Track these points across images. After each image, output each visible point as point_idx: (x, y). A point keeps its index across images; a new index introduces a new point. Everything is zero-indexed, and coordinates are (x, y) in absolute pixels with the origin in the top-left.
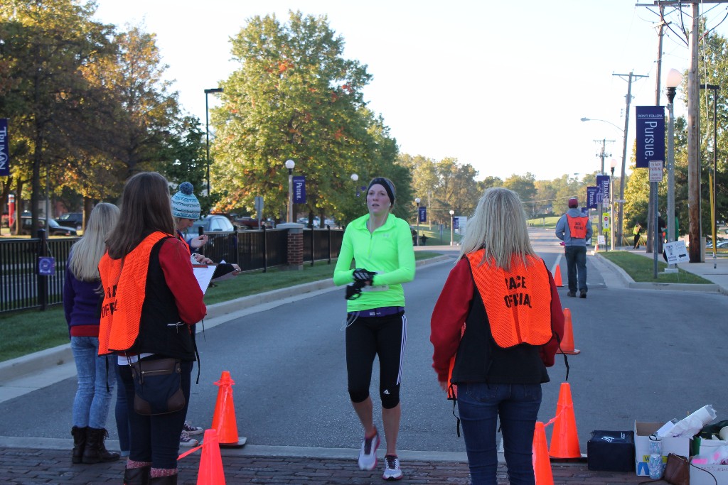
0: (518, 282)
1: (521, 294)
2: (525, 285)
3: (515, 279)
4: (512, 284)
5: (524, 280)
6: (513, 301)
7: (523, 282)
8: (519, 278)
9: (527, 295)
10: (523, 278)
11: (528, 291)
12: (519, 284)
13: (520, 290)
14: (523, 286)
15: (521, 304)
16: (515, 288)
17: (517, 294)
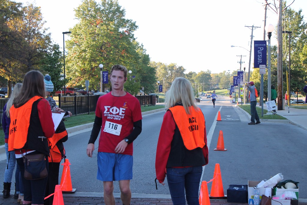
0: (193, 120)
1: (195, 125)
2: (196, 121)
3: (191, 119)
4: (190, 121)
6: (192, 129)
7: (195, 120)
8: (193, 118)
9: (197, 126)
10: (195, 118)
11: (196, 124)
12: (194, 121)
13: (194, 124)
15: (195, 130)
16: (192, 123)
17: (193, 126)
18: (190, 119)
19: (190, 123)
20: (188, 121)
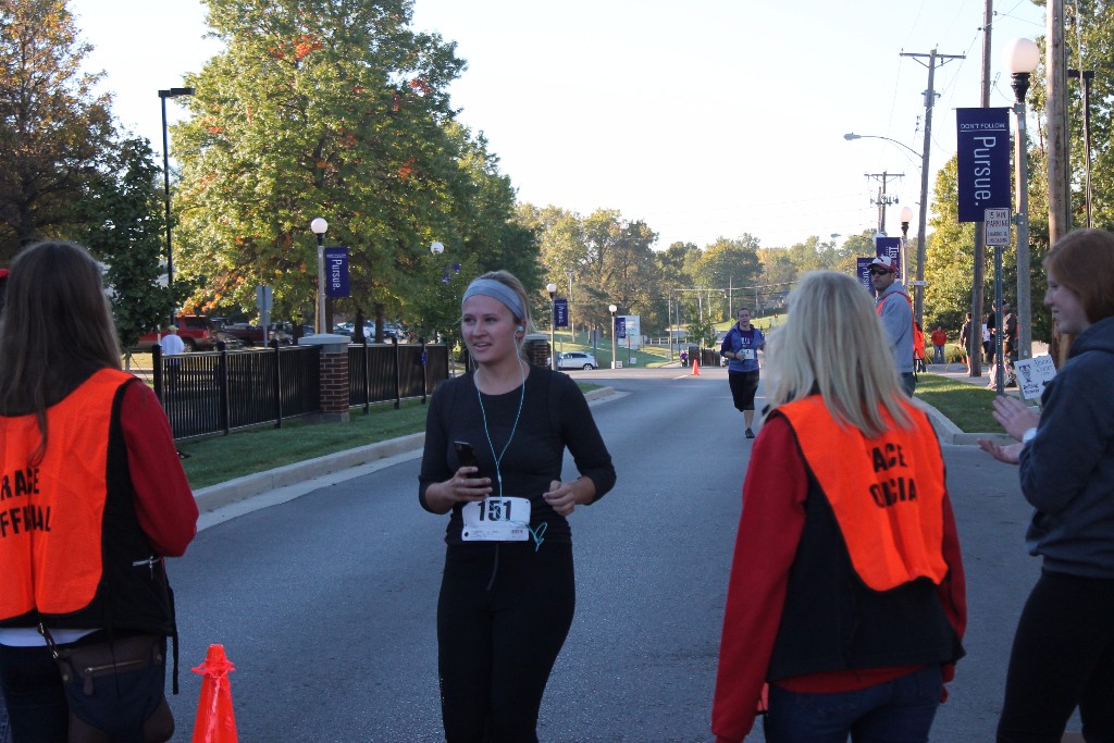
0: (895, 454)
1: (901, 480)
2: (905, 461)
3: (883, 451)
4: (880, 462)
5: (903, 452)
6: (888, 495)
7: (901, 456)
8: (890, 447)
9: (911, 482)
10: (899, 448)
11: (907, 473)
12: (893, 459)
13: (896, 472)
14: (903, 464)
15: (903, 498)
16: (885, 468)
17: (892, 481)
18: (876, 453)
19: (876, 470)
20: (869, 463)
